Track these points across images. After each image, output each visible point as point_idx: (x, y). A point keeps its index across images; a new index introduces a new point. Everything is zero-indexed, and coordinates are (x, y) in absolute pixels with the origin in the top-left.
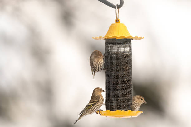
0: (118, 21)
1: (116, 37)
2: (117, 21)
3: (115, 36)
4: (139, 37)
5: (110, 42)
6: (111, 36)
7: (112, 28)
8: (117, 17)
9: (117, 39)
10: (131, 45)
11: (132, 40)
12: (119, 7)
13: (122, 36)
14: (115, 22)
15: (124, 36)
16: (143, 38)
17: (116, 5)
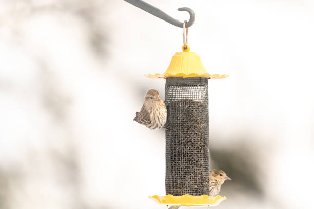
0: (187, 48)
1: (183, 74)
2: (185, 48)
3: (182, 72)
4: (220, 75)
5: (173, 82)
6: (174, 73)
7: (176, 59)
8: (185, 41)
9: (184, 77)
10: (207, 88)
11: (210, 79)
12: (188, 24)
13: (193, 72)
14: (181, 50)
15: (196, 73)
16: (228, 76)
17: (183, 22)
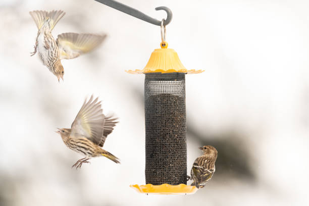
0: (165, 45)
1: (161, 70)
2: (163, 45)
4: (196, 70)
6: (153, 69)
7: (154, 56)
8: (163, 38)
10: (185, 82)
16: (204, 71)
17: (161, 20)
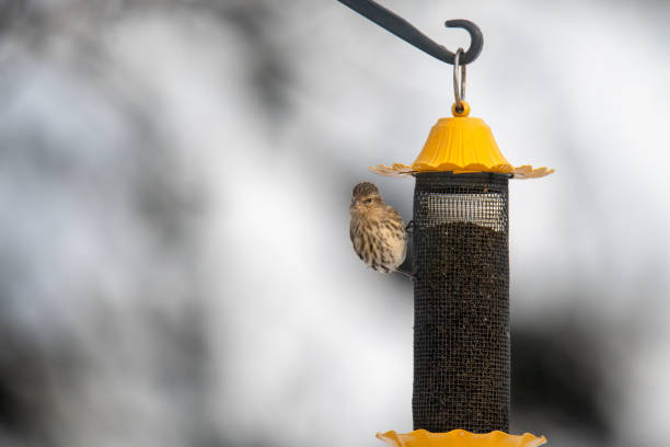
0: (462, 109)
1: (452, 165)
2: (459, 109)
3: (451, 161)
4: (534, 168)
5: (432, 182)
6: (434, 164)
7: (438, 132)
8: (459, 94)
9: (456, 172)
10: (507, 198)
11: (512, 177)
12: (467, 58)
13: (475, 162)
14: (449, 114)
15: (481, 162)
16: (552, 171)
17: (454, 51)
